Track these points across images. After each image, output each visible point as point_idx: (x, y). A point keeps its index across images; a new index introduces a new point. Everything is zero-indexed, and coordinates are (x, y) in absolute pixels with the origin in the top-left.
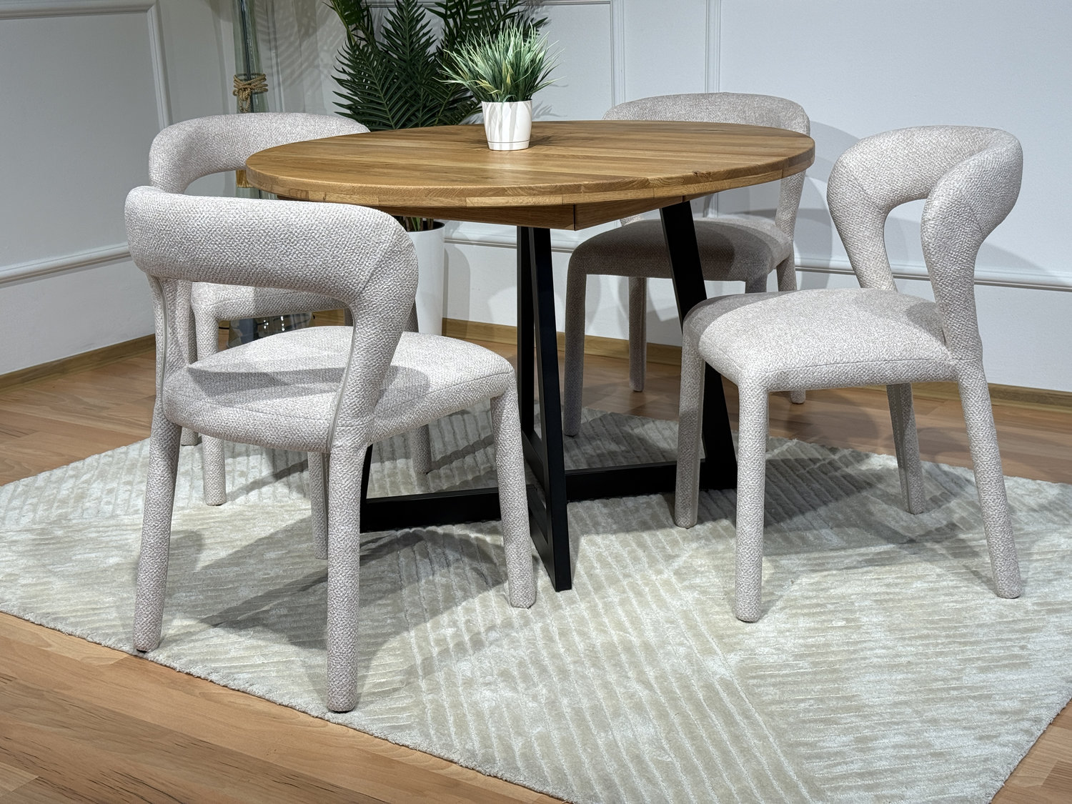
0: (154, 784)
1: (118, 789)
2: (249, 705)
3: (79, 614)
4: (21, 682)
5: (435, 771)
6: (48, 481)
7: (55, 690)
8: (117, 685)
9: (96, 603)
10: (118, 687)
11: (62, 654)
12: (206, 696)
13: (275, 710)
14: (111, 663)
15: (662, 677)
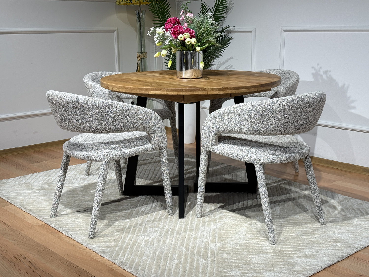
0: (29, 259)
1: (19, 259)
2: (69, 241)
3: (38, 210)
4: (12, 227)
5: (108, 266)
6: (54, 172)
7: (19, 231)
8: (36, 231)
9: (45, 207)
10: (37, 232)
11: (27, 221)
12: (58, 237)
13: (75, 243)
14: (39, 225)
15: (193, 247)
